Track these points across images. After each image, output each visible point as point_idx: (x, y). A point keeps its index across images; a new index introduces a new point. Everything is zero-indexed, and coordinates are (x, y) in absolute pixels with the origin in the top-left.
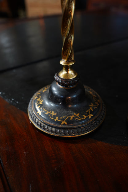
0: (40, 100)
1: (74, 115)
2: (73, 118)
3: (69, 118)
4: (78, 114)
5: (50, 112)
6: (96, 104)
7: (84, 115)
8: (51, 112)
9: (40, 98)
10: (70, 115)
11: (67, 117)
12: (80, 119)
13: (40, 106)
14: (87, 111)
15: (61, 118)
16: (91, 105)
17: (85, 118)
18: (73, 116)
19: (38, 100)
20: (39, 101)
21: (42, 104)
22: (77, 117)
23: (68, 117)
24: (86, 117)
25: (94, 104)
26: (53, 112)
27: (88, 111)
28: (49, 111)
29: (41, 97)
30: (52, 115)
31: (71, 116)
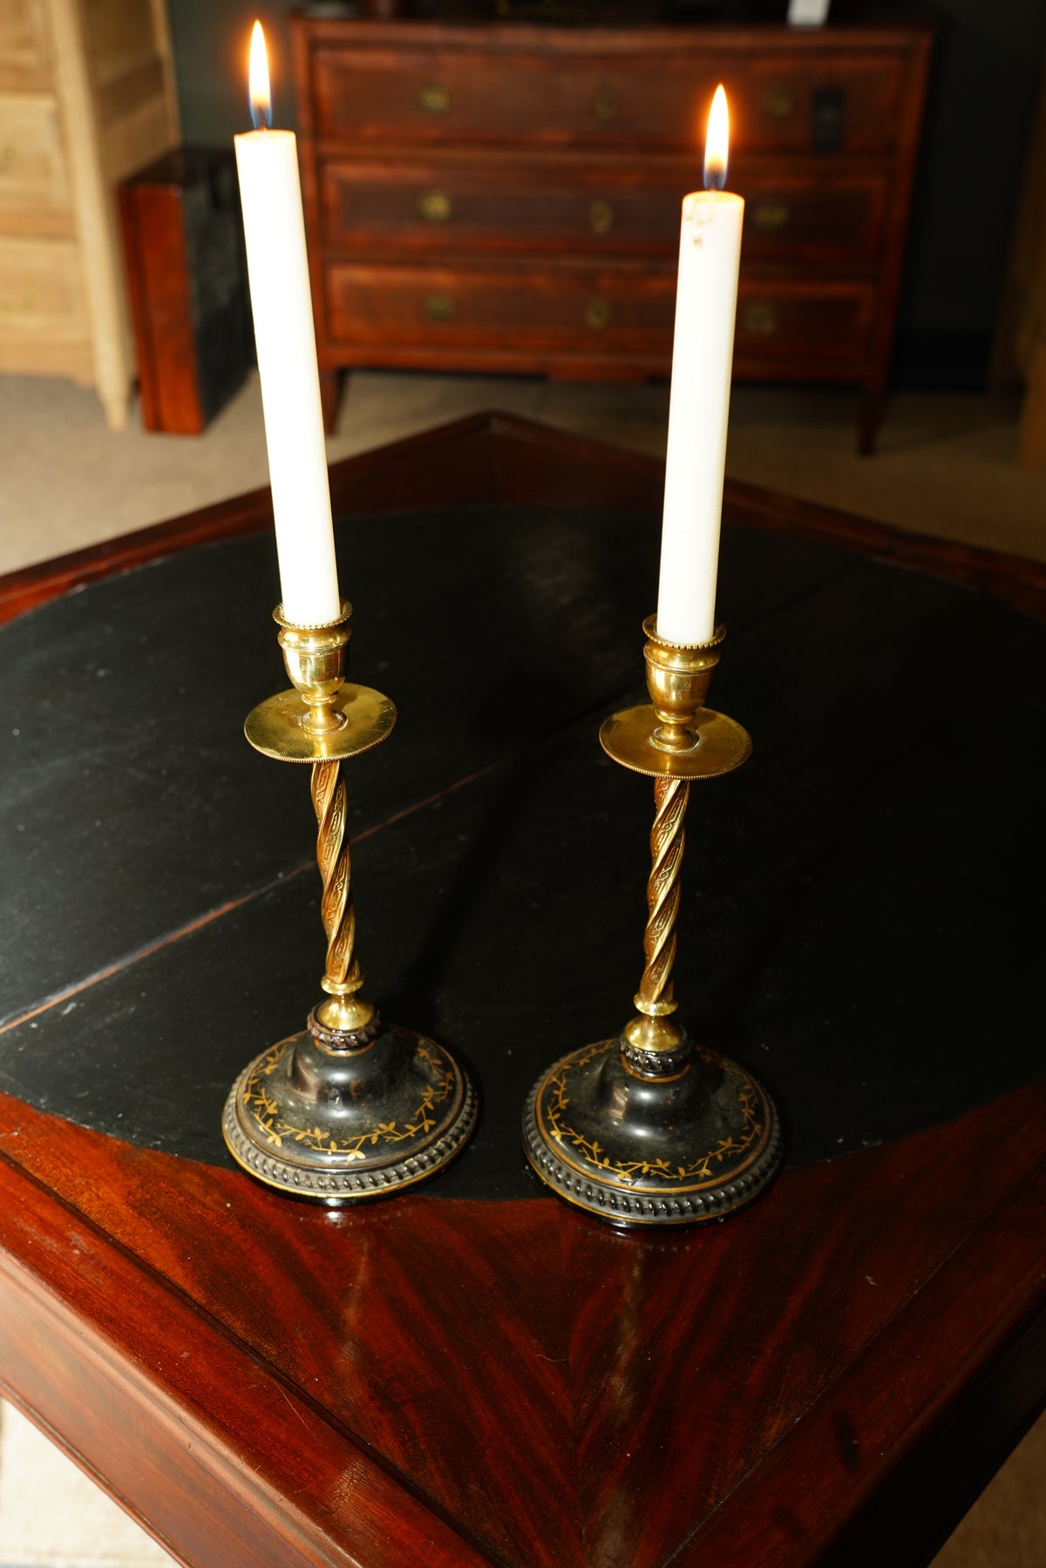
0: (267, 1103)
1: (381, 1130)
2: (380, 1136)
3: (368, 1140)
4: (392, 1125)
5: (309, 1131)
6: (443, 1088)
7: (408, 1124)
8: (312, 1132)
9: (264, 1097)
10: (370, 1131)
11: (360, 1139)
12: (398, 1136)
13: (271, 1121)
14: (417, 1113)
15: (345, 1143)
16: (427, 1091)
17: (415, 1133)
18: (379, 1132)
19: (258, 1102)
20: (263, 1105)
21: (275, 1112)
22: (389, 1133)
23: (364, 1138)
24: (414, 1129)
25: (436, 1088)
26: (317, 1131)
27: (421, 1113)
28: (304, 1129)
29: (266, 1092)
30: (315, 1139)
31: (374, 1132)
